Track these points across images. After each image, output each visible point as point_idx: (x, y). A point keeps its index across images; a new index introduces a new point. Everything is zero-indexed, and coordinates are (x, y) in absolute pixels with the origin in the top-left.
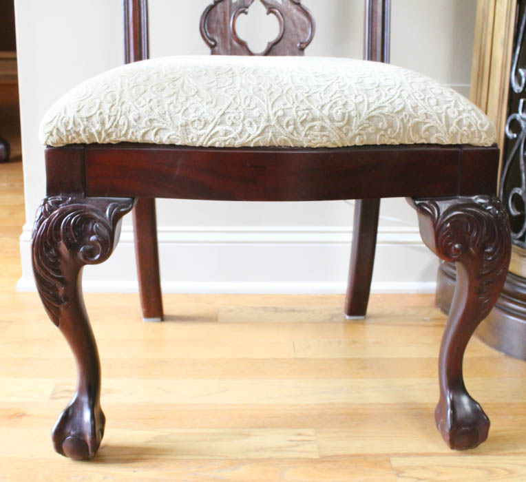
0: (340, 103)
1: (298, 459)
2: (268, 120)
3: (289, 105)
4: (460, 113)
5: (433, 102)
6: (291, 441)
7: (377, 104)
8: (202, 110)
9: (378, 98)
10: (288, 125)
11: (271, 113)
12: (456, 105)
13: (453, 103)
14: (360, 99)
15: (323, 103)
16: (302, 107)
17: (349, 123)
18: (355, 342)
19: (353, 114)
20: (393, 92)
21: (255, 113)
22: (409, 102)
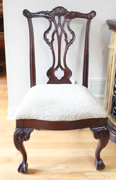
0: (75, 112)
1: (66, 173)
2: (61, 116)
3: (65, 113)
4: (100, 113)
5: (94, 110)
6: (65, 168)
7: (83, 112)
8: (47, 114)
9: (83, 110)
10: (65, 117)
11: (61, 115)
12: (99, 110)
13: (98, 110)
14: (79, 110)
15: (72, 112)
16: (68, 113)
17: (77, 116)
18: (80, 137)
19: (78, 114)
20: (86, 108)
21: (58, 115)
22: (89, 111)
